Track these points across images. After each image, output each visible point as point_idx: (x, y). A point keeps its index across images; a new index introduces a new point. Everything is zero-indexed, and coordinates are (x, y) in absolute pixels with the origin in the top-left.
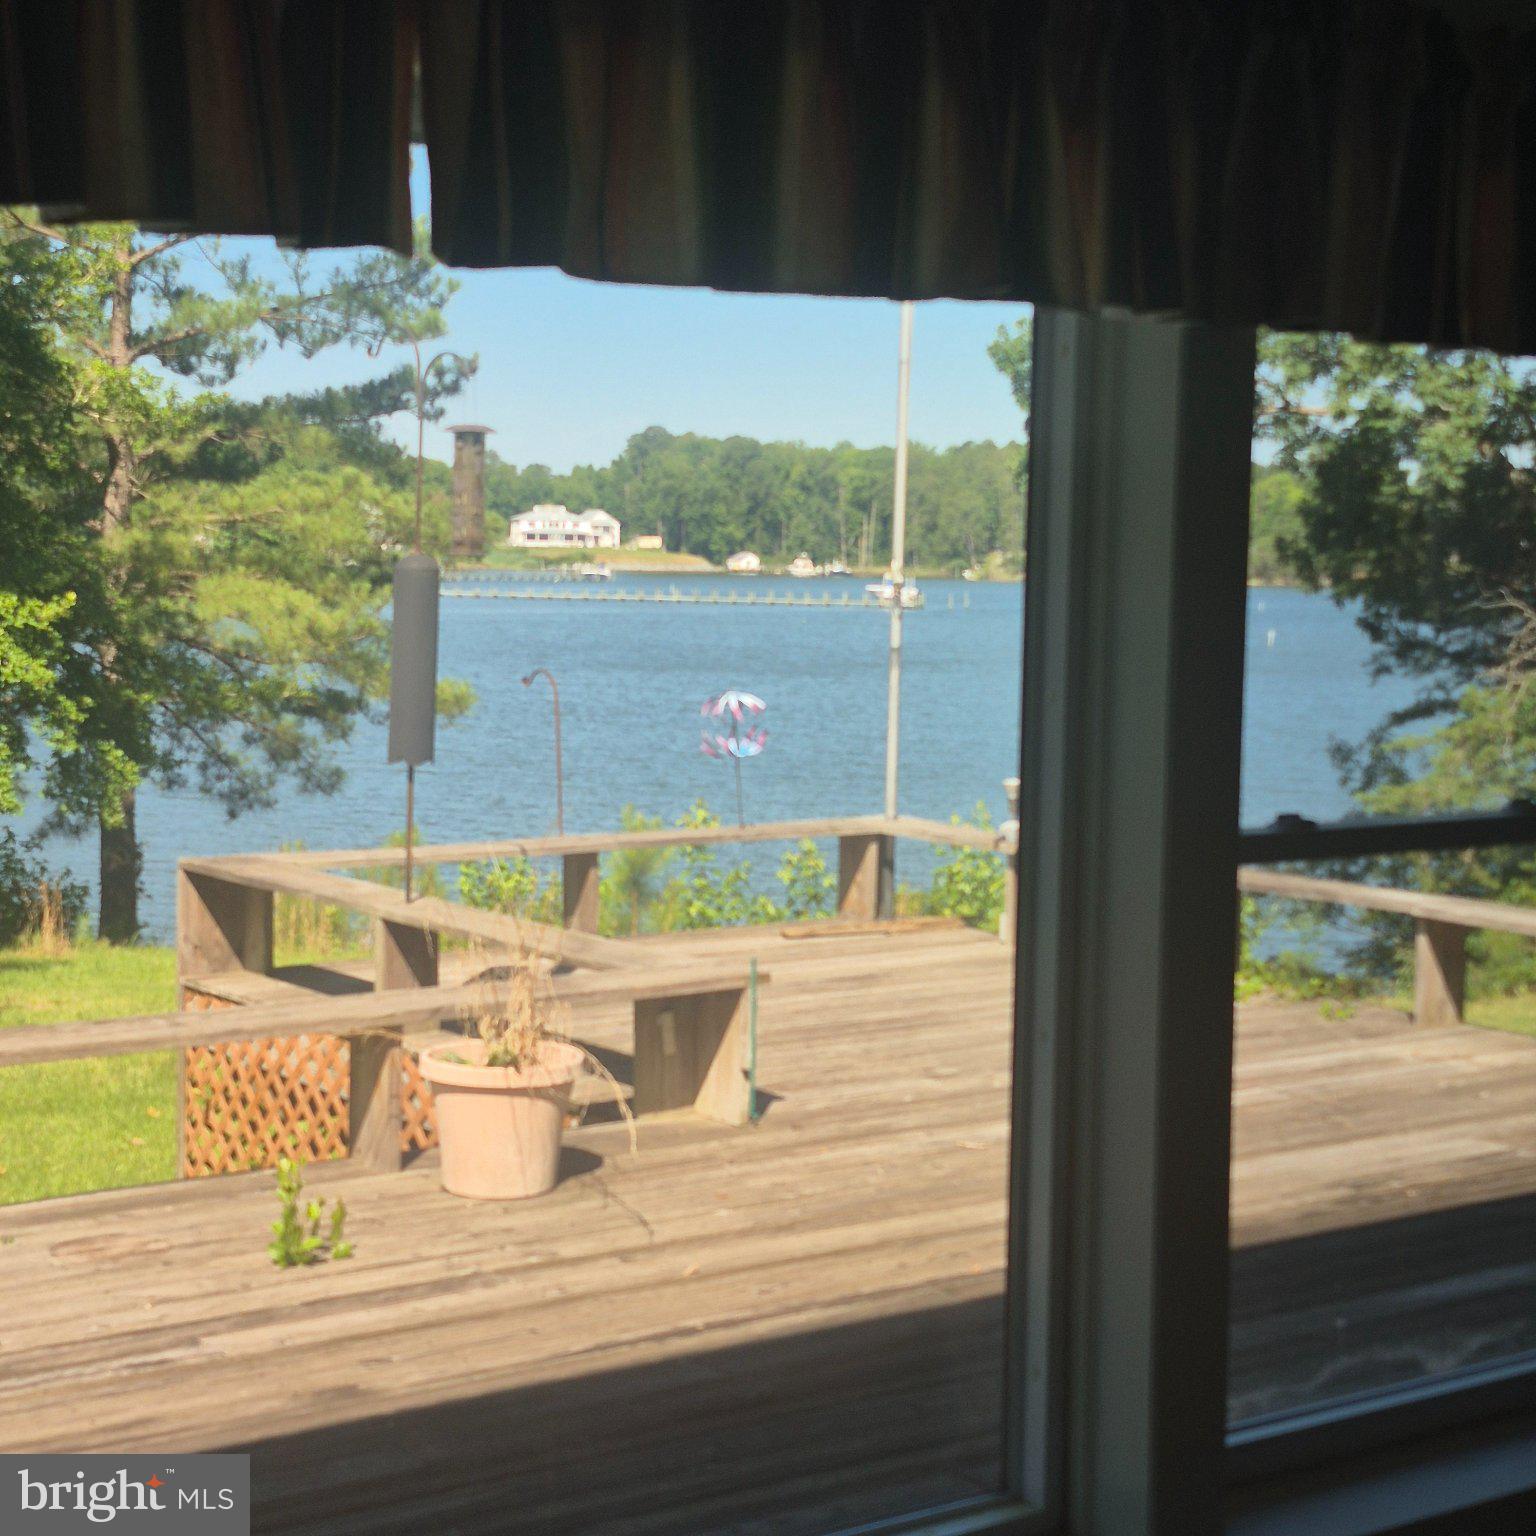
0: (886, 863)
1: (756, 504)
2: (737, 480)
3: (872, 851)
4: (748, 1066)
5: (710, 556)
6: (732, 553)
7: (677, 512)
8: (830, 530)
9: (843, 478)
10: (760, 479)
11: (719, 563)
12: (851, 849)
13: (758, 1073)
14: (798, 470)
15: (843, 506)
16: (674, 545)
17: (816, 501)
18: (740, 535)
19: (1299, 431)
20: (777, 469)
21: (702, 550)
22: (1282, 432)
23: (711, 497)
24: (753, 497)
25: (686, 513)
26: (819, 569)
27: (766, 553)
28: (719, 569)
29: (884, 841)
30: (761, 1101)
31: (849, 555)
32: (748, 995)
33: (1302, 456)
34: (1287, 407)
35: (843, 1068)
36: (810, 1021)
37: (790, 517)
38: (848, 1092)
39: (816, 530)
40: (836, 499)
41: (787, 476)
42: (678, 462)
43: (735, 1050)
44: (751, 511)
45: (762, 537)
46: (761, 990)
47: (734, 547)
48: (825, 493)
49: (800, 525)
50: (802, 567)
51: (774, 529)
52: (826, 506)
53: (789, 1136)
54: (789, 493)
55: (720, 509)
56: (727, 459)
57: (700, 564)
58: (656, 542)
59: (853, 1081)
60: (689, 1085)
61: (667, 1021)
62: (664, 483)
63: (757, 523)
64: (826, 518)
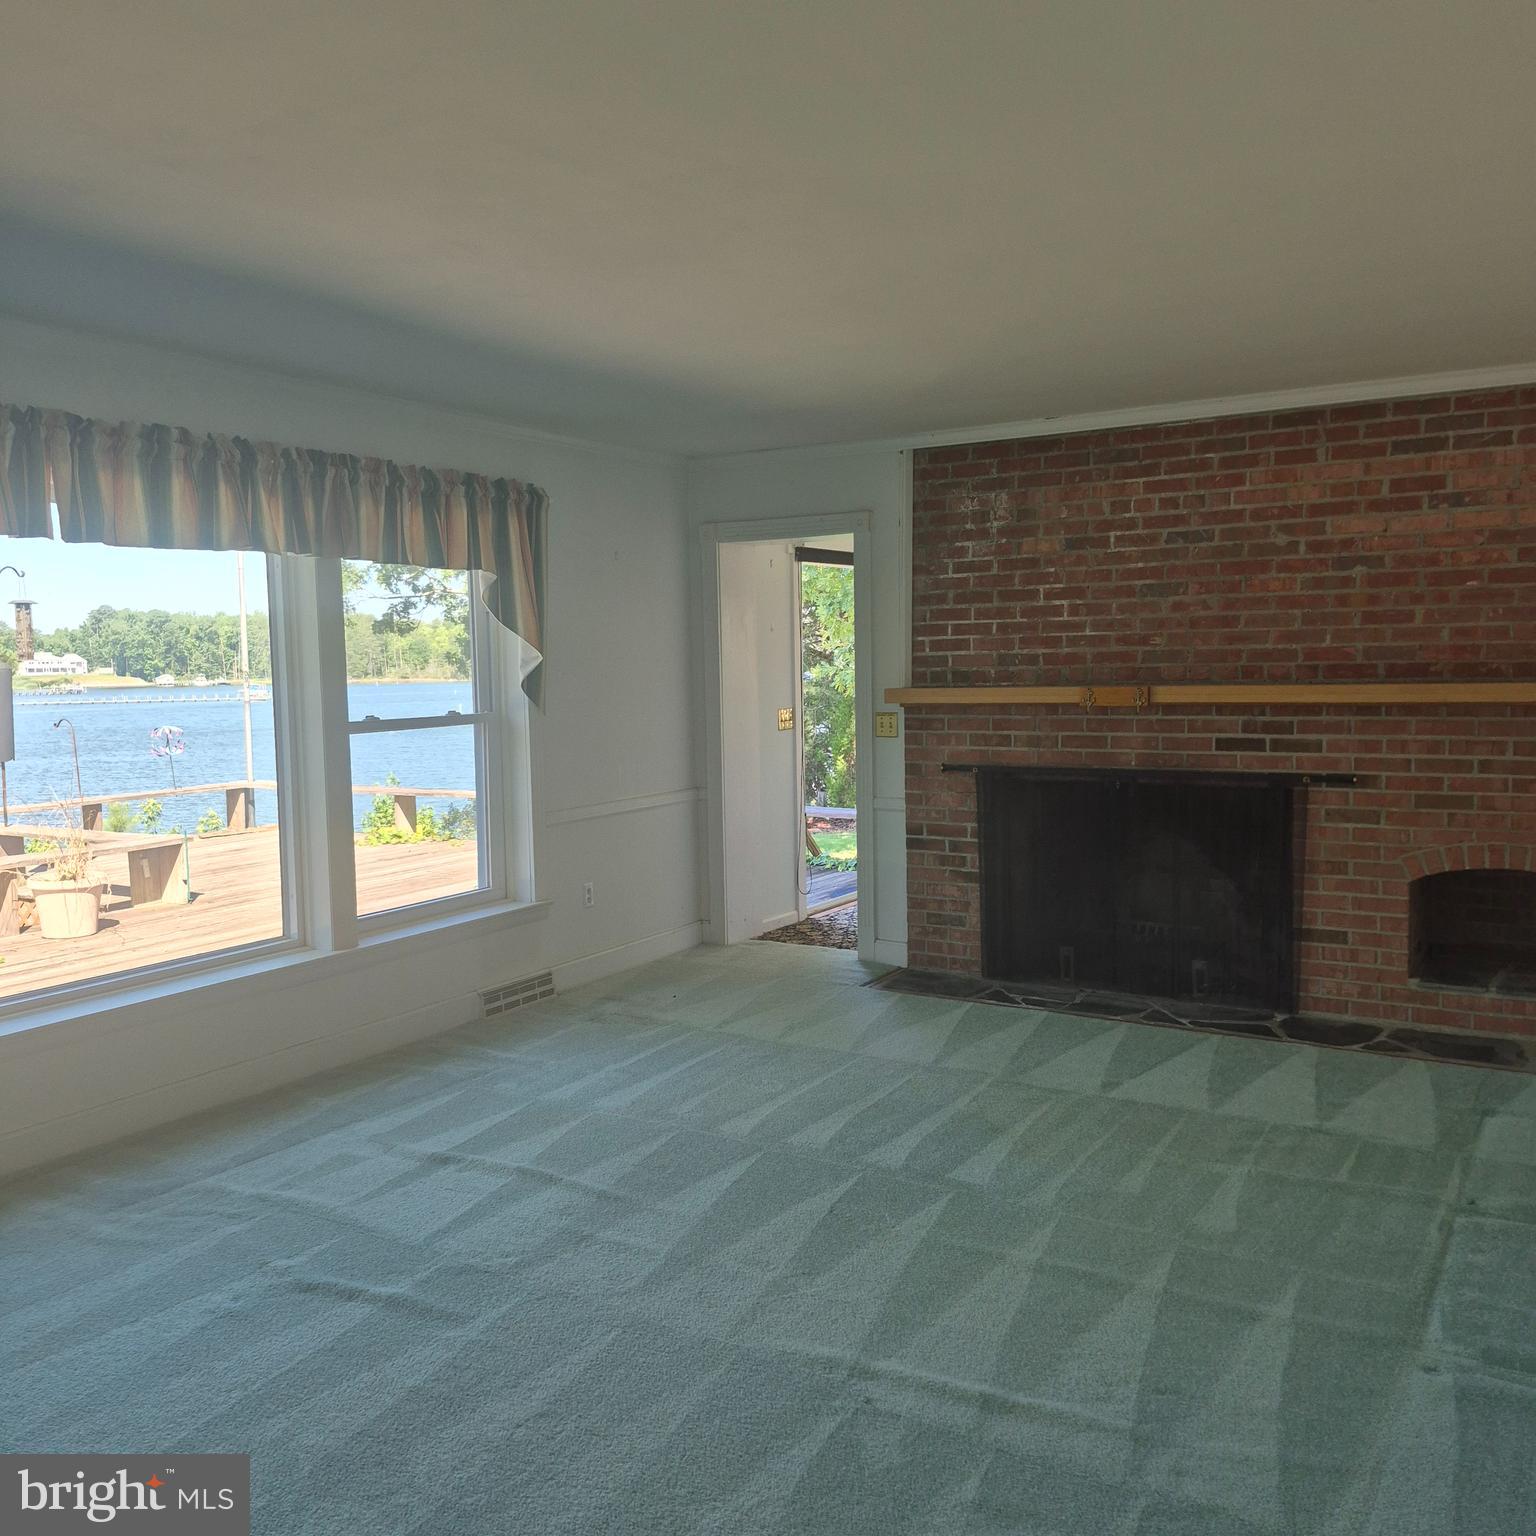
0: (250, 802)
1: (170, 647)
2: (158, 634)
3: (242, 796)
4: (186, 878)
5: (145, 677)
6: (157, 675)
7: (122, 652)
8: (216, 660)
9: (221, 632)
10: (172, 633)
11: (151, 681)
12: (232, 795)
13: (190, 881)
14: (193, 629)
15: (223, 647)
16: (121, 673)
17: (206, 645)
18: (162, 665)
19: (454, 602)
20: (181, 628)
21: (140, 674)
22: (444, 602)
23: (143, 644)
24: (168, 644)
25: (128, 653)
26: (211, 682)
27: (179, 674)
28: (151, 684)
29: (246, 791)
30: (193, 896)
31: (227, 674)
32: (184, 846)
33: (455, 614)
34: (444, 591)
35: (233, 881)
36: (217, 866)
37: (191, 654)
38: (234, 889)
39: (207, 661)
40: (219, 644)
41: (188, 631)
42: (121, 626)
43: (179, 870)
44: (167, 651)
45: (175, 665)
46: (189, 844)
47: (158, 671)
48: (211, 640)
49: (198, 658)
50: (200, 681)
51: (182, 661)
52: (213, 647)
53: (207, 905)
54: (189, 641)
55: (148, 651)
56: (151, 623)
57: (140, 682)
58: (110, 670)
59: (236, 885)
60: (158, 892)
61: (145, 863)
62: (112, 638)
63: (172, 658)
64: (213, 654)
